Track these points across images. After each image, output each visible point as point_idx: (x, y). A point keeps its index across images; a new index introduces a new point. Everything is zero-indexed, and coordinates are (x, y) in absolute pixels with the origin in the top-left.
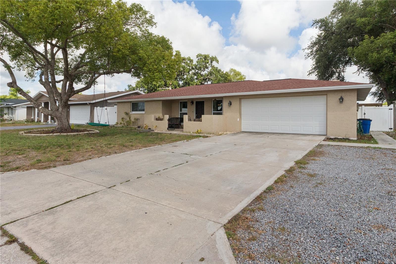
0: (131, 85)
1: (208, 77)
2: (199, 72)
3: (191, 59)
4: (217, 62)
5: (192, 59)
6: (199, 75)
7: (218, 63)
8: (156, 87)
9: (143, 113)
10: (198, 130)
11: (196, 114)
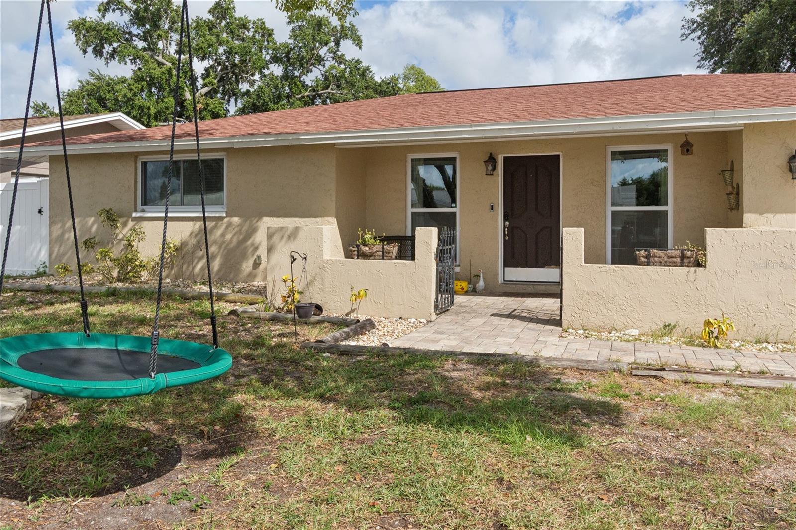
0: (45, 105)
1: (329, 91)
2: (296, 73)
3: (268, 25)
4: (358, 42)
5: (270, 28)
6: (298, 83)
7: (360, 48)
8: (149, 116)
9: (217, 215)
10: (708, 323)
11: (506, 218)
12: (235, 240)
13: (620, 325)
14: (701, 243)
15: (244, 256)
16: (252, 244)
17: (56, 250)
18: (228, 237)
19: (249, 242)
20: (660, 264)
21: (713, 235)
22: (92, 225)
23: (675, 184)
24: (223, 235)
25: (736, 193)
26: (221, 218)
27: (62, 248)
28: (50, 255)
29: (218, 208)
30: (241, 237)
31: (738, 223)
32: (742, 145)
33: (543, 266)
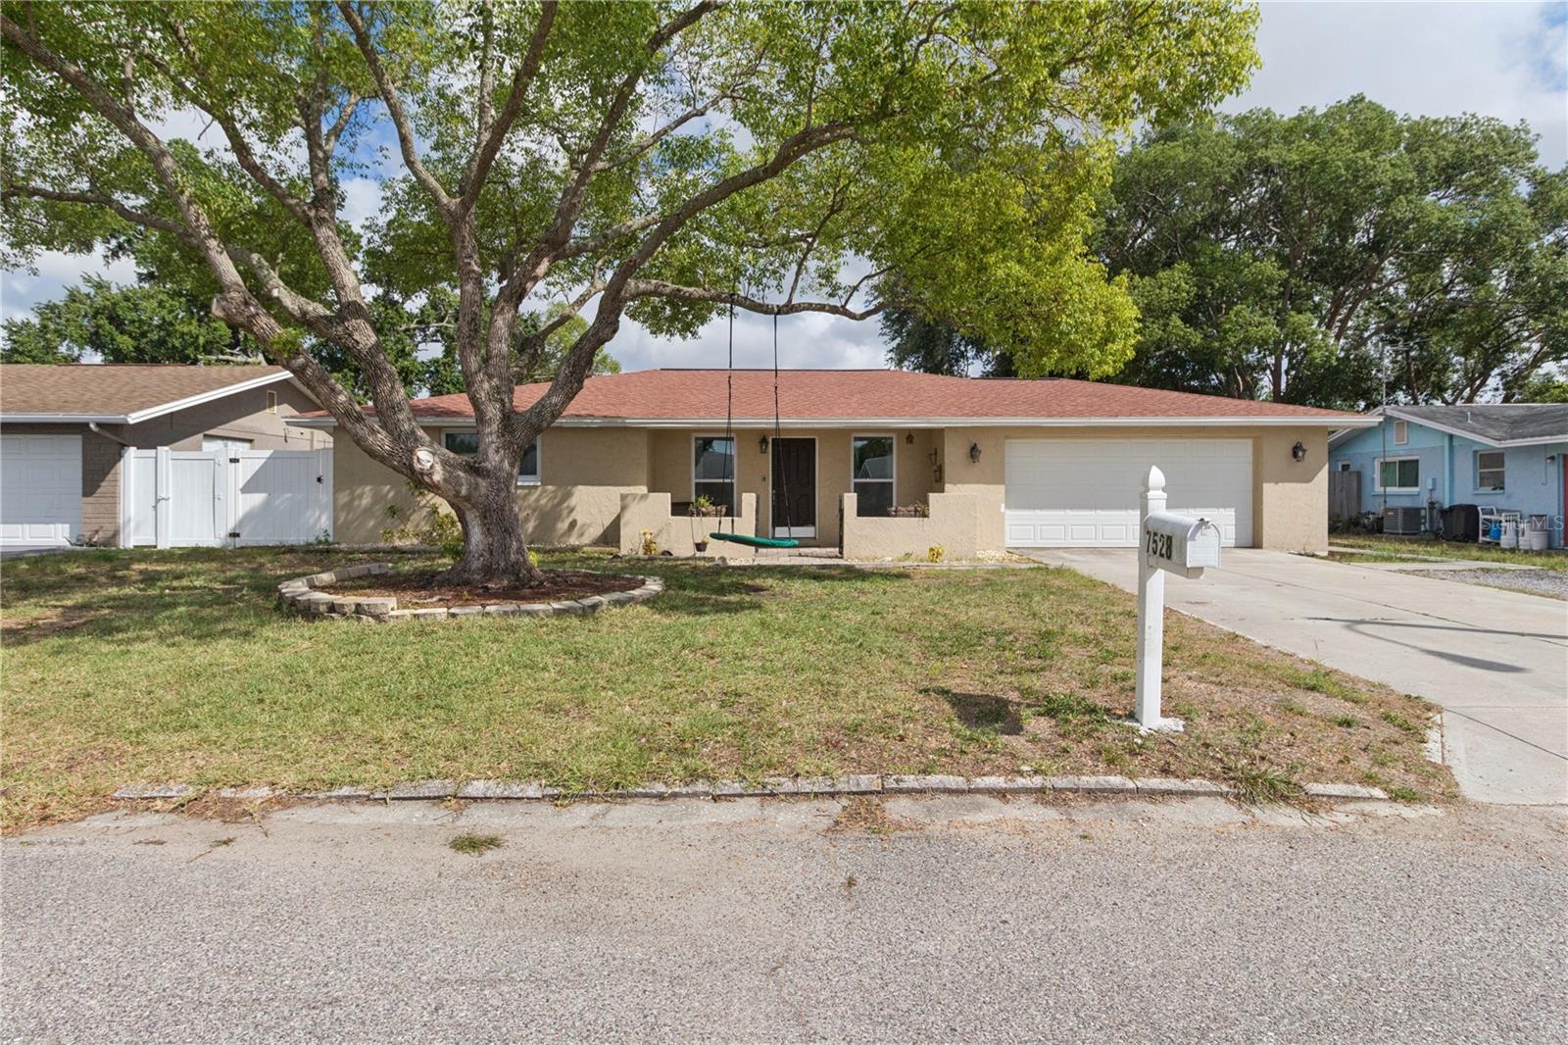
9: (532, 484)
10: (932, 550)
11: (773, 488)
12: (550, 505)
13: (879, 556)
14: (926, 502)
15: (558, 518)
16: (568, 507)
17: (342, 518)
18: (543, 501)
19: (565, 505)
20: (903, 516)
21: (933, 497)
22: (389, 491)
23: (898, 463)
24: (537, 500)
25: (940, 470)
26: (536, 487)
27: (350, 516)
28: (335, 523)
29: (532, 477)
30: (556, 501)
31: (942, 491)
32: (943, 437)
33: (802, 525)
